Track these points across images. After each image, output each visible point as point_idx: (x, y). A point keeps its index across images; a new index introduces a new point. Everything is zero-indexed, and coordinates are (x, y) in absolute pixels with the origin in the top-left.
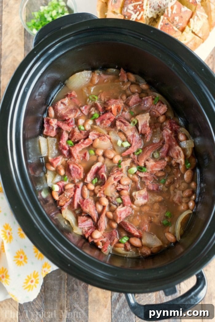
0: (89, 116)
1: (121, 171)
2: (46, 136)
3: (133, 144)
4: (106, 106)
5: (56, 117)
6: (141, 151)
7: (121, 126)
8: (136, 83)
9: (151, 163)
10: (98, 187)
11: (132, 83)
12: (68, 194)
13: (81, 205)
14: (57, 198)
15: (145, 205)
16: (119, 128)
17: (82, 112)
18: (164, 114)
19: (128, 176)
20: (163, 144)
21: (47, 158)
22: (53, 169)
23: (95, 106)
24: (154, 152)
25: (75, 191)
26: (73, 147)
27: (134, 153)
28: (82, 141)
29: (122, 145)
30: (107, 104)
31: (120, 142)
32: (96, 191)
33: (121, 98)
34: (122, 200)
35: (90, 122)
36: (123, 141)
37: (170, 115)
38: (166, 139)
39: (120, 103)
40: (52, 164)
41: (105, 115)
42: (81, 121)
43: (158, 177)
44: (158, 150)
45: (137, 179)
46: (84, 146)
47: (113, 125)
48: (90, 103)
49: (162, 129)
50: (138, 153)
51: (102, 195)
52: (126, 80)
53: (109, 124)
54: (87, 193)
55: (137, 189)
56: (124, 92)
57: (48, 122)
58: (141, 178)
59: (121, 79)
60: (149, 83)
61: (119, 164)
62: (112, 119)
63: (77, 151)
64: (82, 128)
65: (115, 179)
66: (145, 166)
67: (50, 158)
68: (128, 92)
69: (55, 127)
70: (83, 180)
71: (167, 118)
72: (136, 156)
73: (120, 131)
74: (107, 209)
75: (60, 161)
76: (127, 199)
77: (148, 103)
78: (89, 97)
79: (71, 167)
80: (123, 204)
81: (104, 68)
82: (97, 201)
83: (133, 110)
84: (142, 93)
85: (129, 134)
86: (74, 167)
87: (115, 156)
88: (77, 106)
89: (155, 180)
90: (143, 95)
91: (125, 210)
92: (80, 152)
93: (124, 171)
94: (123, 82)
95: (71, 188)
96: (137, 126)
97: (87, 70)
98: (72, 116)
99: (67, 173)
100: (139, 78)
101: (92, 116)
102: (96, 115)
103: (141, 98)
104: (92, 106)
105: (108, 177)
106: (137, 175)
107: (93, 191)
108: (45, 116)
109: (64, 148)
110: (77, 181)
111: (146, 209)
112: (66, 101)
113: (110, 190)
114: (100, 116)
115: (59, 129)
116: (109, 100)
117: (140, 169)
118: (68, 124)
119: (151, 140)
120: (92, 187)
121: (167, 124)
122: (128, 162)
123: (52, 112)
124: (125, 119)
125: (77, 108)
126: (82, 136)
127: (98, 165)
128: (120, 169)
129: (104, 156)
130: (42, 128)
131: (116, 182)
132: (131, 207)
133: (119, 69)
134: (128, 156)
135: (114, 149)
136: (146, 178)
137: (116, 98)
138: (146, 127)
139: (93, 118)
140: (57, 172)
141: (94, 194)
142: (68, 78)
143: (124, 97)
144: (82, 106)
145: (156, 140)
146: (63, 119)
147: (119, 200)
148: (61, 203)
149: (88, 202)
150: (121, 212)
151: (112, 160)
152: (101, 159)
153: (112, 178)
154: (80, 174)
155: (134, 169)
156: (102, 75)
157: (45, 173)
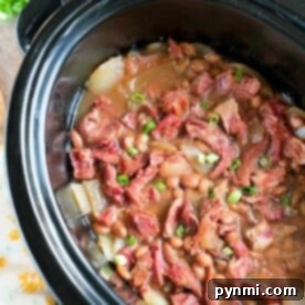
0: (140, 129)
1: (217, 202)
2: (80, 181)
3: (224, 154)
4: (162, 105)
5: (87, 144)
6: (239, 162)
7: (195, 131)
8: (199, 56)
9: (260, 178)
10: (188, 240)
11: (192, 58)
12: (144, 265)
13: (171, 277)
14: (127, 275)
15: (271, 246)
16: (193, 135)
17: (125, 125)
18: (259, 93)
19: (231, 209)
20: (270, 140)
21: (91, 216)
22: (106, 230)
23: (144, 110)
24: (260, 158)
25: (153, 256)
26: (129, 185)
27: (228, 169)
28: (141, 172)
29: (207, 162)
30: (163, 102)
31: (202, 158)
32: (188, 246)
33: (182, 87)
34: (232, 249)
35: (144, 138)
36: (206, 154)
37: (268, 92)
38: (272, 132)
39: (183, 95)
40: (102, 223)
41: (164, 121)
42: (129, 141)
43: (277, 196)
44: (266, 153)
45: (245, 208)
46: (146, 180)
47: (183, 132)
48: (134, 107)
49: (261, 119)
50: (235, 167)
51: (199, 251)
52: (181, 56)
53: (175, 133)
54: (173, 253)
55: (251, 225)
56: (184, 76)
57: (78, 157)
58: (251, 205)
59: (172, 56)
60: (218, 50)
61: (211, 192)
62: (178, 125)
63: (137, 191)
64: (134, 151)
65: (212, 218)
66: (252, 184)
67: (97, 214)
68: (191, 74)
69: (91, 161)
70: (161, 234)
71: (264, 98)
72: (233, 173)
73: (196, 139)
74: (212, 271)
75: (115, 214)
76: (240, 246)
77: (226, 83)
78: (130, 99)
79: (137, 219)
80: (236, 255)
81: (141, 46)
82: (193, 261)
83: (205, 100)
84: (213, 70)
85: (213, 139)
86: (141, 218)
87: (200, 181)
88: (116, 118)
89: (274, 202)
90: (215, 71)
91: (243, 264)
92: (143, 191)
93: (222, 202)
94: (177, 60)
95: (146, 254)
96: (220, 124)
97: (115, 55)
98: (112, 137)
99: (132, 231)
100: (201, 46)
101: (145, 127)
102: (151, 125)
103: (213, 77)
104: (139, 112)
105: (200, 218)
106: (245, 203)
107: (182, 248)
108: (68, 148)
109: (116, 192)
110: (150, 239)
111: (275, 252)
112: (96, 114)
113: (209, 238)
114: (157, 124)
115: (98, 163)
116: (163, 94)
117: (246, 191)
118: (111, 151)
119: (250, 140)
120: (178, 242)
121: (266, 108)
122: (224, 186)
123: (78, 139)
124: (197, 117)
125: (116, 122)
126: (139, 164)
127: (178, 203)
128: (214, 200)
129: (182, 186)
130: (70, 169)
131: (214, 225)
132: (250, 256)
133: (165, 41)
134: (221, 176)
135: (195, 171)
136: (259, 203)
137: (174, 88)
138: (236, 120)
139: (147, 130)
140: (114, 234)
141: (184, 252)
142: (87, 77)
143: (186, 83)
144: (123, 116)
145: (258, 138)
146: (99, 145)
147: (228, 251)
148: (137, 282)
149: (179, 268)
150: (238, 270)
151: (197, 189)
152: (179, 192)
153: (207, 219)
154: (153, 227)
155: (237, 194)
156: (141, 58)
157: (96, 241)
